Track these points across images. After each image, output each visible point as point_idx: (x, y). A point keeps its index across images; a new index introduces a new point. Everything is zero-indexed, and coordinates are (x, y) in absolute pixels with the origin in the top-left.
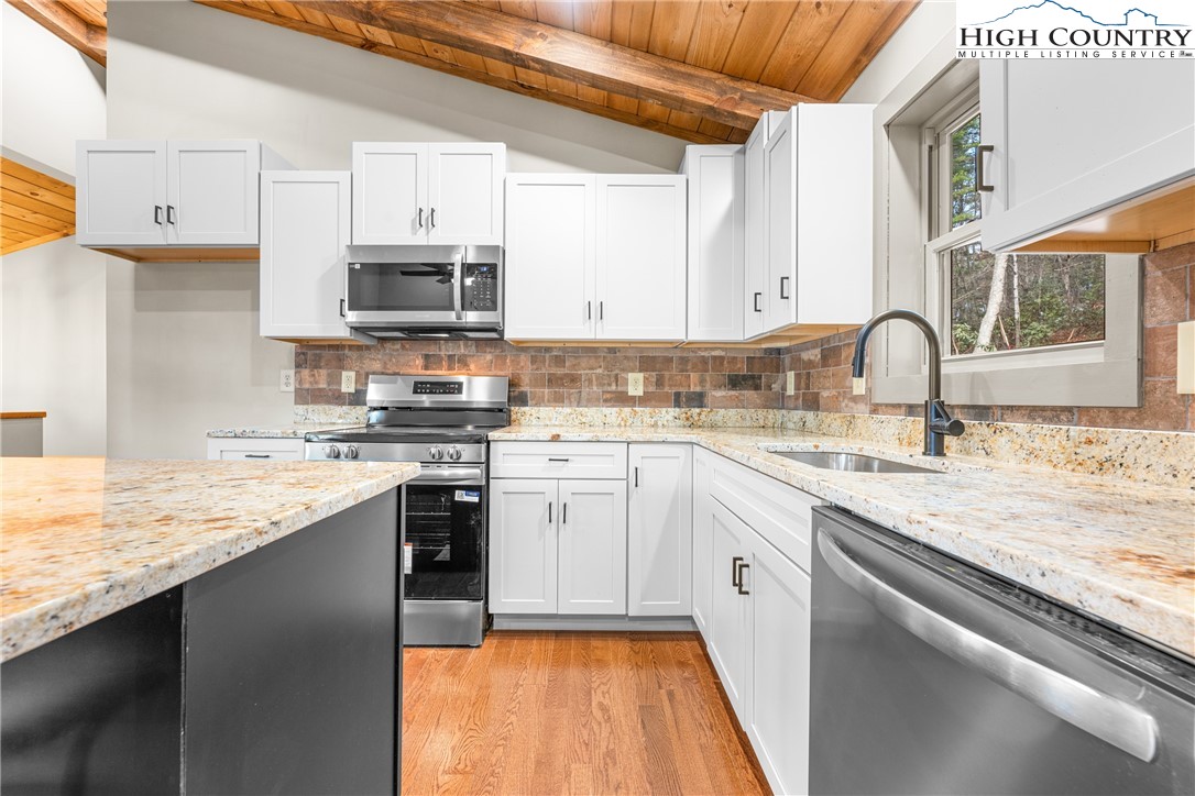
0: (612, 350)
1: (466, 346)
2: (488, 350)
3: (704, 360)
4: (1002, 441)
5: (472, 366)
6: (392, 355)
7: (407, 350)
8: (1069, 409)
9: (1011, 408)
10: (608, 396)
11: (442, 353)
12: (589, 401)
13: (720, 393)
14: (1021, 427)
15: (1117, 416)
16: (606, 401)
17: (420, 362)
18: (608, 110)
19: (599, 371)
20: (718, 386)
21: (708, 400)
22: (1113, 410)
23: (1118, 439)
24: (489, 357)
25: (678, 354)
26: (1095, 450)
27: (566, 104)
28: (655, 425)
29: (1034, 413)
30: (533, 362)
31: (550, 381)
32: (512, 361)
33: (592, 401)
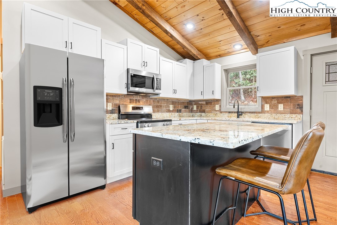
0: (167, 100)
1: (139, 97)
2: (144, 98)
3: (181, 102)
4: (246, 116)
5: (141, 102)
6: (121, 99)
7: (125, 97)
8: (254, 112)
9: (247, 112)
10: (167, 110)
11: (134, 99)
12: (164, 111)
13: (183, 110)
14: (249, 114)
15: (259, 113)
16: (166, 111)
17: (129, 101)
18: (167, 43)
19: (165, 104)
20: (183, 108)
21: (182, 111)
22: (259, 112)
23: (260, 115)
24: (144, 100)
25: (177, 101)
26: (258, 116)
27: (159, 39)
28: (175, 117)
29: (250, 112)
30: (153, 102)
31: (157, 107)
32: (149, 101)
33: (164, 112)
